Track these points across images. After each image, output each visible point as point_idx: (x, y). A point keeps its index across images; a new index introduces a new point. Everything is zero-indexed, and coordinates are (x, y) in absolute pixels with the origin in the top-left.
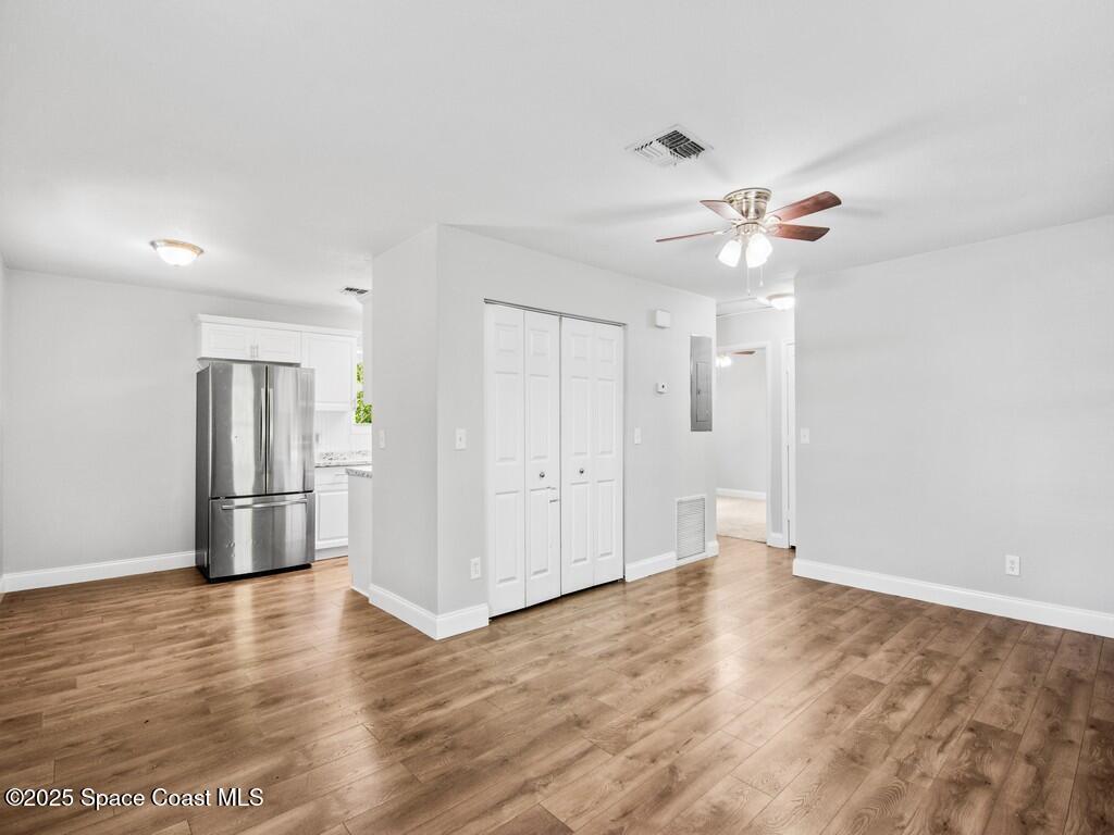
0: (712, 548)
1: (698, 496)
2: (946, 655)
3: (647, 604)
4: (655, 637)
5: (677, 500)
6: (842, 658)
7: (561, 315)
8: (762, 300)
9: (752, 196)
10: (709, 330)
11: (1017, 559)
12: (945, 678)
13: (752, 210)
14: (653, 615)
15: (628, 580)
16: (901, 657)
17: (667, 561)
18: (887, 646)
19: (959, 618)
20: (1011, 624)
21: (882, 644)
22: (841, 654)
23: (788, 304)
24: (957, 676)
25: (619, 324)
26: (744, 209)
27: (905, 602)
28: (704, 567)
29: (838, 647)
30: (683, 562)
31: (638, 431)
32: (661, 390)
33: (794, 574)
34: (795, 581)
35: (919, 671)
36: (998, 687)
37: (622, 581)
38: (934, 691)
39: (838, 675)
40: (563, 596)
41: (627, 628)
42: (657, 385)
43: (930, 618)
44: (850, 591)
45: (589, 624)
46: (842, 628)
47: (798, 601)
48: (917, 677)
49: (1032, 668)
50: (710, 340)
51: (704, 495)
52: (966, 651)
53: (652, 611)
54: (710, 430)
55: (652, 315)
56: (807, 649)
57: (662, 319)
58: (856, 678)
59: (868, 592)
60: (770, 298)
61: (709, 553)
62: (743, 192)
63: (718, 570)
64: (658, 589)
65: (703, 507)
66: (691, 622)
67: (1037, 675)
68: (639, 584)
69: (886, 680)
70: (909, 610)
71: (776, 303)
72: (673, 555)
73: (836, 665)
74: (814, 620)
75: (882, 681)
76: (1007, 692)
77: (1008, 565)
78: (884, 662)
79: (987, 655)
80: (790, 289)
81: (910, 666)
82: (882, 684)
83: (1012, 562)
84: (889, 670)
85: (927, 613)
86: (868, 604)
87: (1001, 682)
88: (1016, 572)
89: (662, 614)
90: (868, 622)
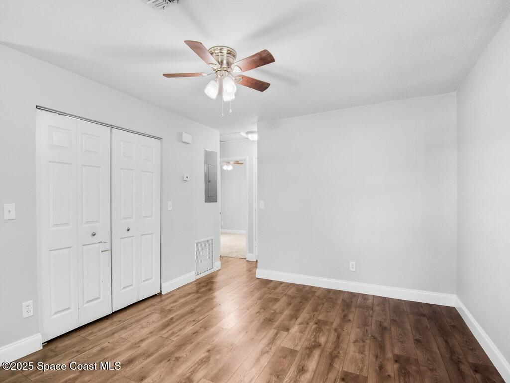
0: (217, 265)
1: (210, 238)
2: (327, 322)
3: (170, 310)
4: (167, 338)
5: (197, 241)
6: (277, 334)
7: (112, 127)
8: (243, 134)
9: (225, 51)
10: (215, 147)
11: (354, 263)
12: (328, 339)
13: (225, 62)
14: (172, 319)
15: (163, 293)
16: (306, 327)
17: (190, 277)
18: (299, 320)
19: (331, 295)
20: (352, 295)
21: (297, 319)
22: (276, 331)
23: (255, 137)
24: (333, 336)
25: (158, 138)
26: (220, 60)
27: (307, 288)
28: (212, 278)
29: (275, 326)
30: (199, 277)
31: (170, 203)
32: (186, 179)
33: (257, 277)
34: (257, 281)
35: (315, 337)
36: (352, 341)
37: (160, 294)
38: (322, 351)
39: (274, 348)
40: (113, 313)
41: (151, 333)
42: (183, 177)
43: (319, 297)
44: (283, 285)
45: (123, 334)
46: (277, 311)
47: (257, 295)
48: (315, 341)
49: (365, 324)
50: (216, 153)
51: (213, 237)
52: (335, 317)
53: (171, 316)
54: (216, 202)
55: (180, 135)
56: (258, 331)
57: (186, 137)
58: (283, 349)
59: (291, 284)
60: (247, 133)
61: (215, 269)
62: (219, 48)
63: (219, 279)
64: (181, 297)
65: (211, 244)
66: (194, 321)
67: (368, 328)
68: (171, 294)
69: (298, 348)
70: (309, 293)
71: (250, 136)
72: (194, 273)
73: (272, 341)
74: (264, 308)
75: (296, 349)
76: (356, 344)
77: (351, 266)
78: (298, 333)
79: (345, 319)
80: (256, 129)
81: (310, 333)
82: (297, 351)
83: (352, 265)
84: (300, 339)
85: (317, 294)
86: (291, 291)
87: (353, 337)
88: (354, 270)
89: (178, 317)
90: (290, 304)
